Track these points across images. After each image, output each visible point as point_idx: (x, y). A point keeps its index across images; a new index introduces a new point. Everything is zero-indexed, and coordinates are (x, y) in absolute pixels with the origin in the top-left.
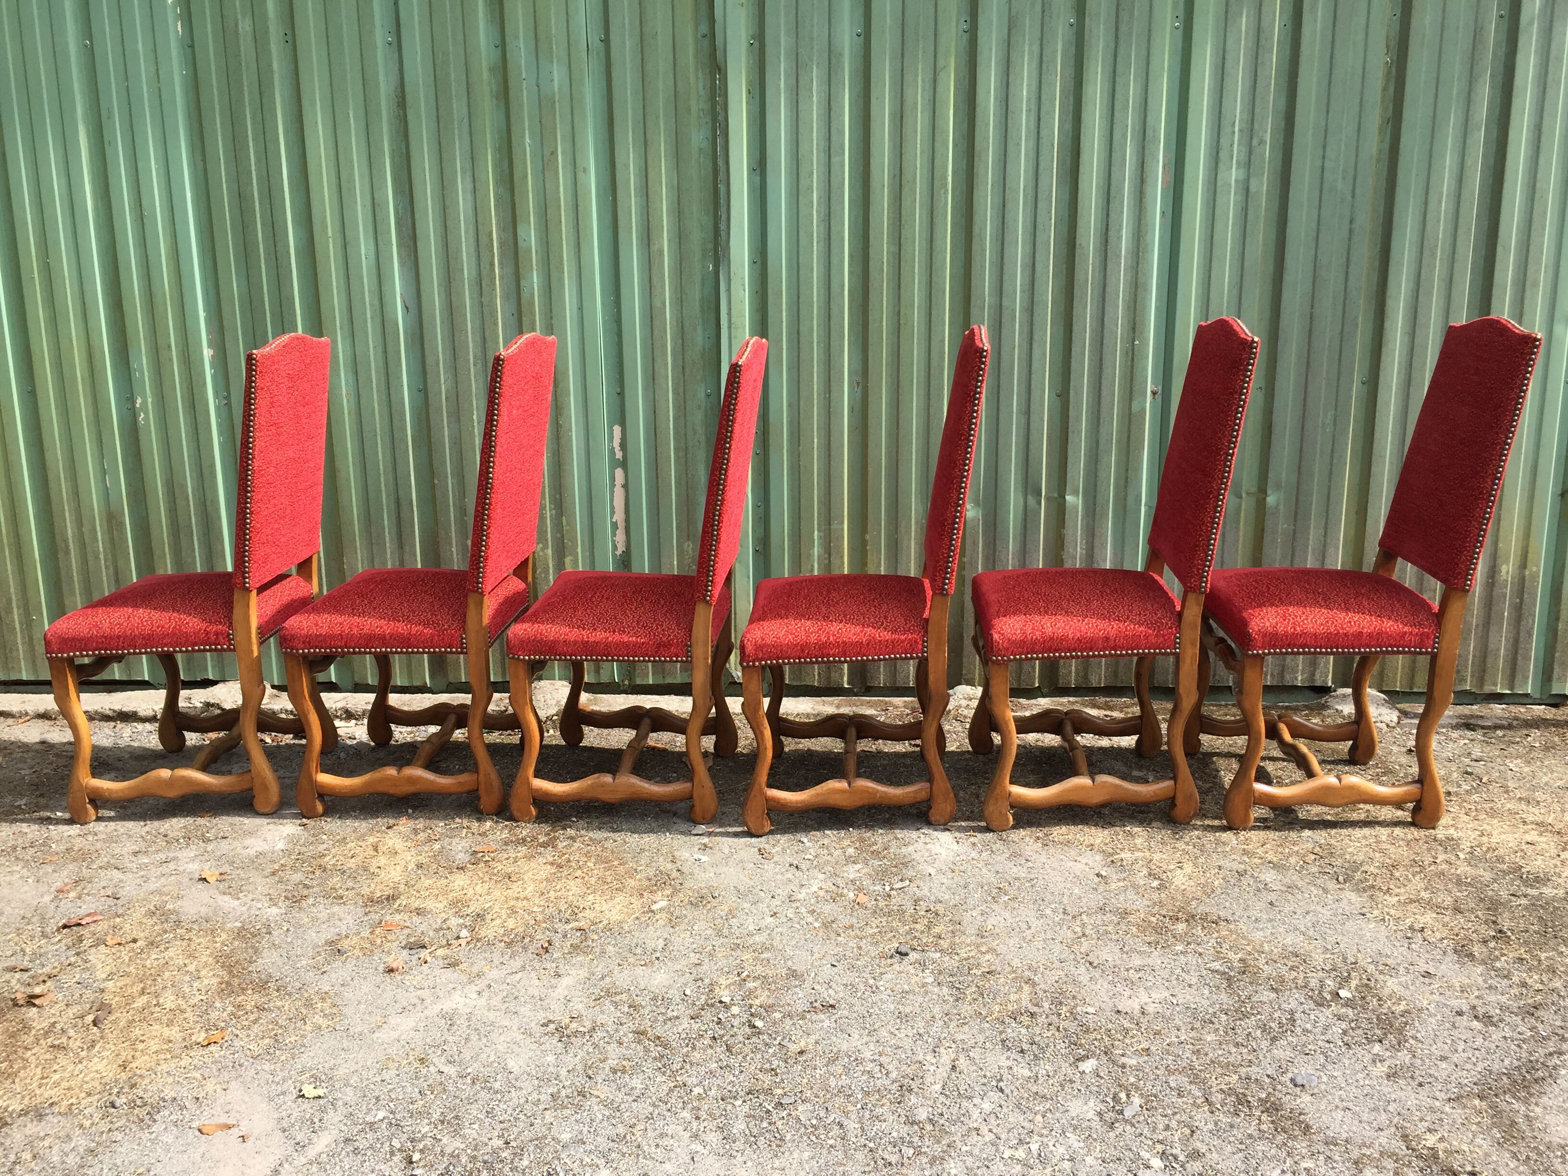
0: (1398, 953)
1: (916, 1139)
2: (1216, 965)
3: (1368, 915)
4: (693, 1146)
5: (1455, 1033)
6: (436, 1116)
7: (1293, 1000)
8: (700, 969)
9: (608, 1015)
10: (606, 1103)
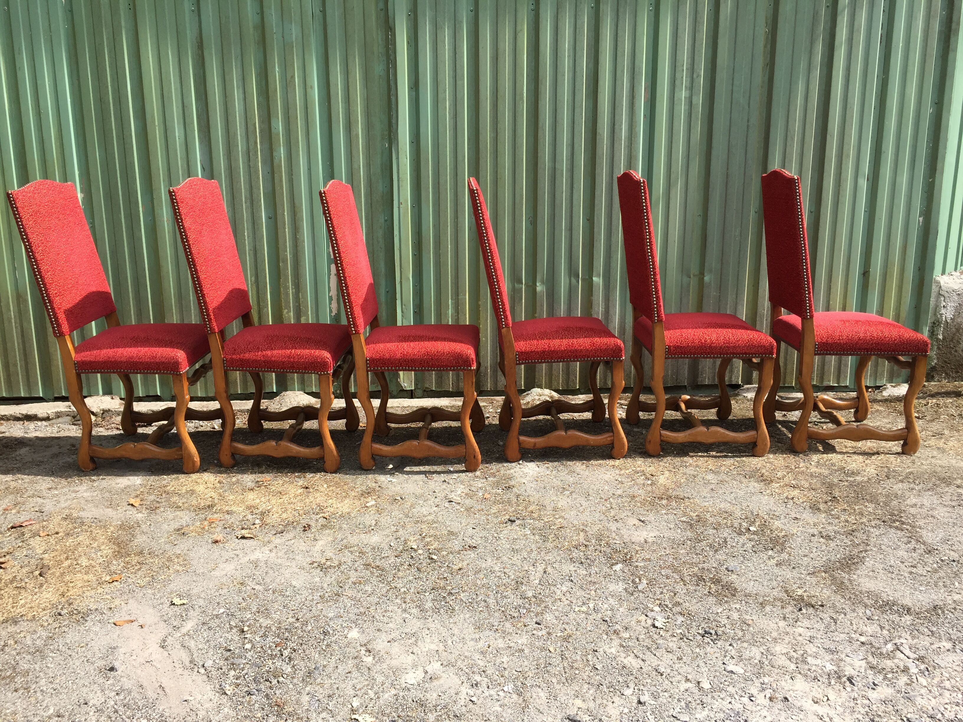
0: (780, 510)
1: (527, 605)
2: (684, 519)
3: (764, 493)
4: (404, 615)
5: (811, 544)
6: (254, 610)
7: (725, 533)
8: (398, 533)
9: (347, 557)
10: (351, 598)
